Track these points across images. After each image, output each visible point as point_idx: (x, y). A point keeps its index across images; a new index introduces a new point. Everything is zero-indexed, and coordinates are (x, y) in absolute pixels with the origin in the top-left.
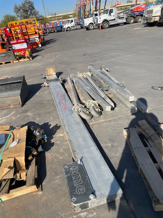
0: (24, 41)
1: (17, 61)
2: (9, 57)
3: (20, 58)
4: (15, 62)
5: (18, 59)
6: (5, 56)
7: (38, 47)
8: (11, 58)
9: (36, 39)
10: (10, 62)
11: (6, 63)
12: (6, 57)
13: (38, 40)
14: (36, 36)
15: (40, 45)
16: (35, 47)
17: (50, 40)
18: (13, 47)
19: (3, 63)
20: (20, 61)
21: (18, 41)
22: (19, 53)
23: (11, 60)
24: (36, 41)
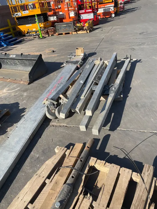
0: (91, 10)
1: (75, 33)
2: (69, 28)
3: (79, 30)
4: (73, 33)
5: (76, 31)
6: (66, 26)
7: (111, 17)
8: (71, 29)
9: (110, 8)
10: (69, 33)
11: (66, 34)
12: (67, 28)
13: (113, 9)
14: (111, 5)
15: (113, 15)
16: (108, 16)
17: (132, 9)
18: (81, 17)
19: (64, 33)
20: (78, 32)
21: (86, 11)
22: (80, 24)
23: (71, 31)
24: (111, 11)
